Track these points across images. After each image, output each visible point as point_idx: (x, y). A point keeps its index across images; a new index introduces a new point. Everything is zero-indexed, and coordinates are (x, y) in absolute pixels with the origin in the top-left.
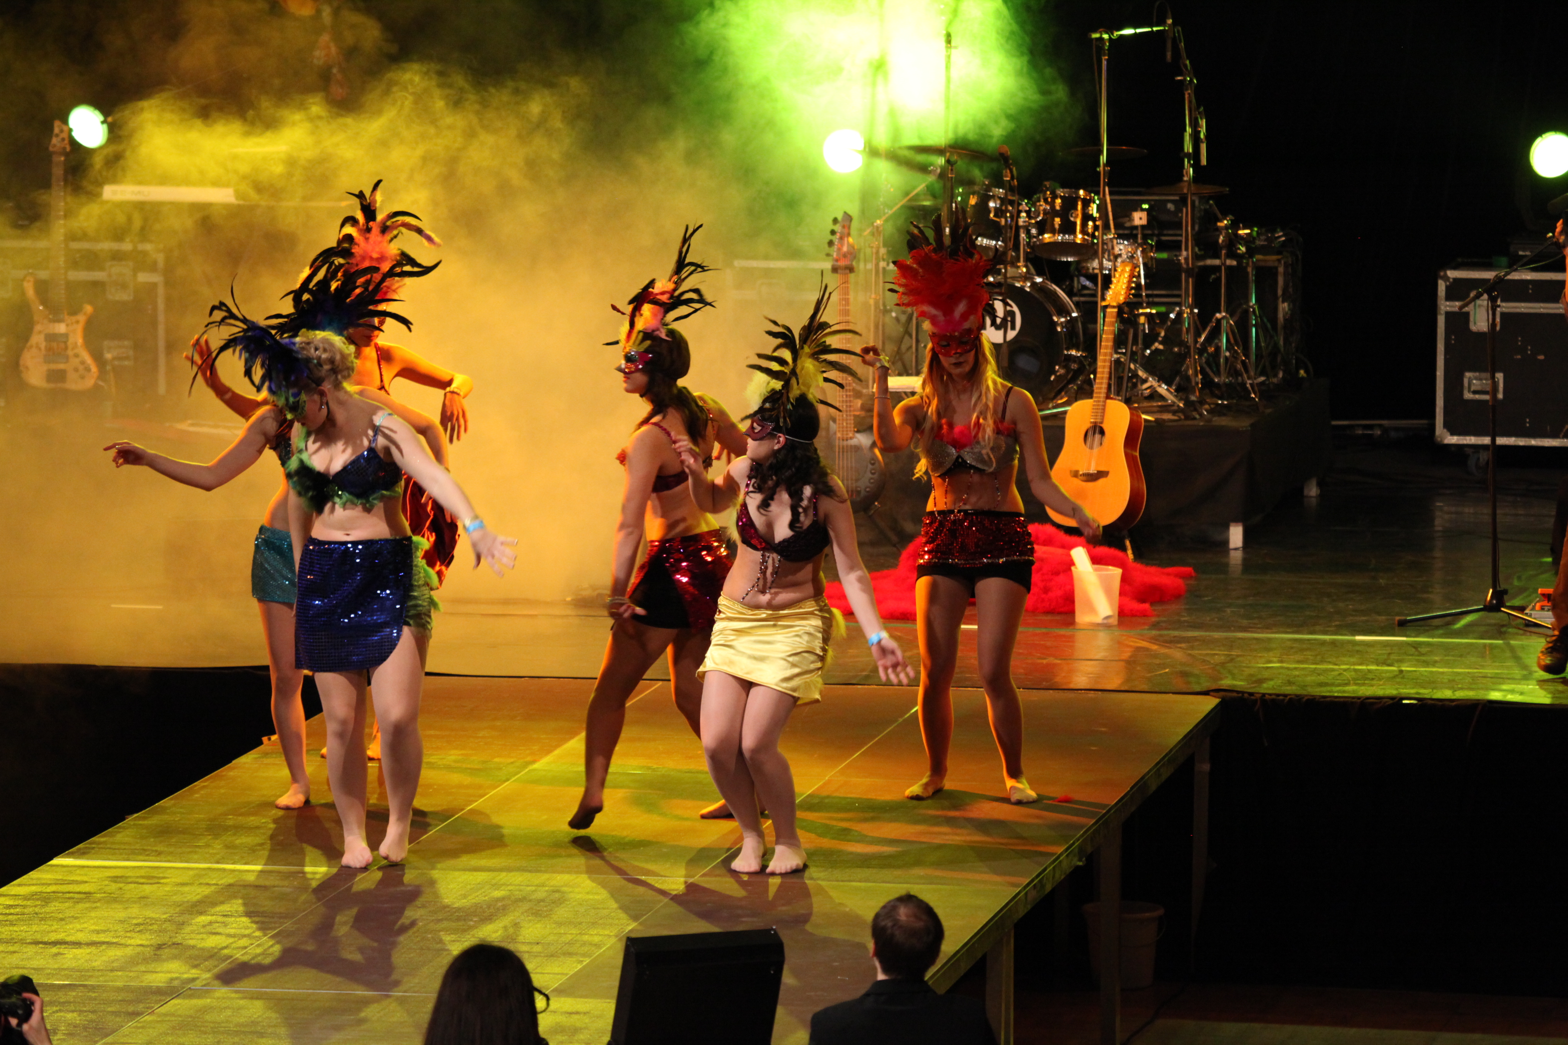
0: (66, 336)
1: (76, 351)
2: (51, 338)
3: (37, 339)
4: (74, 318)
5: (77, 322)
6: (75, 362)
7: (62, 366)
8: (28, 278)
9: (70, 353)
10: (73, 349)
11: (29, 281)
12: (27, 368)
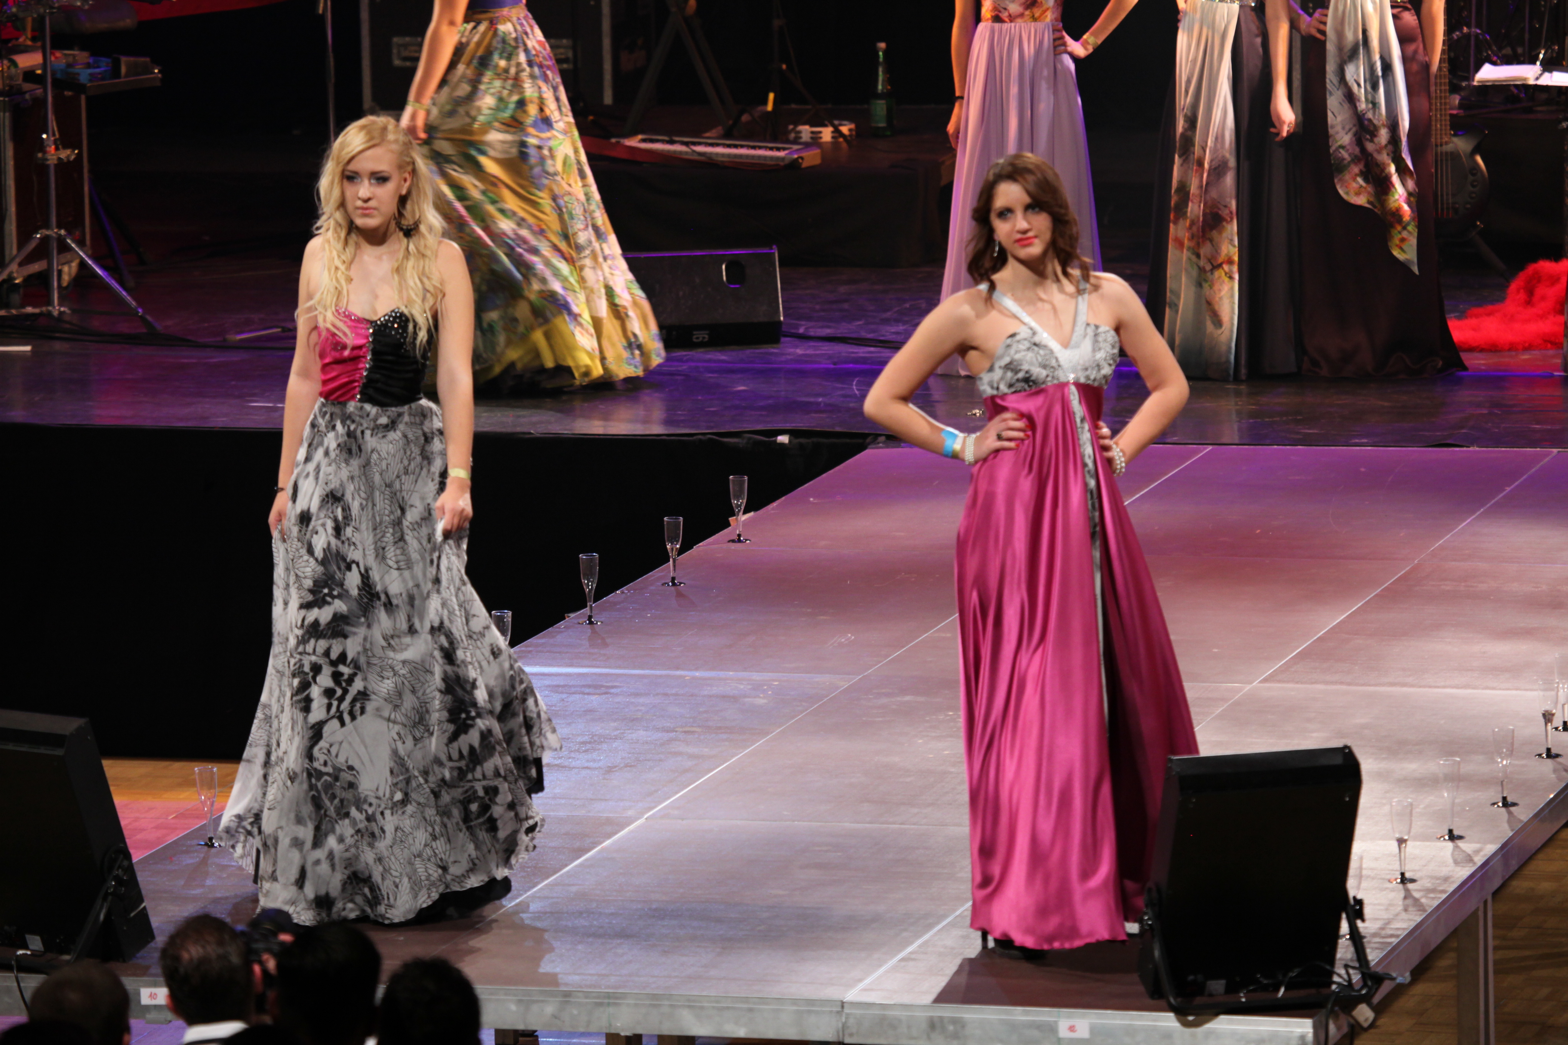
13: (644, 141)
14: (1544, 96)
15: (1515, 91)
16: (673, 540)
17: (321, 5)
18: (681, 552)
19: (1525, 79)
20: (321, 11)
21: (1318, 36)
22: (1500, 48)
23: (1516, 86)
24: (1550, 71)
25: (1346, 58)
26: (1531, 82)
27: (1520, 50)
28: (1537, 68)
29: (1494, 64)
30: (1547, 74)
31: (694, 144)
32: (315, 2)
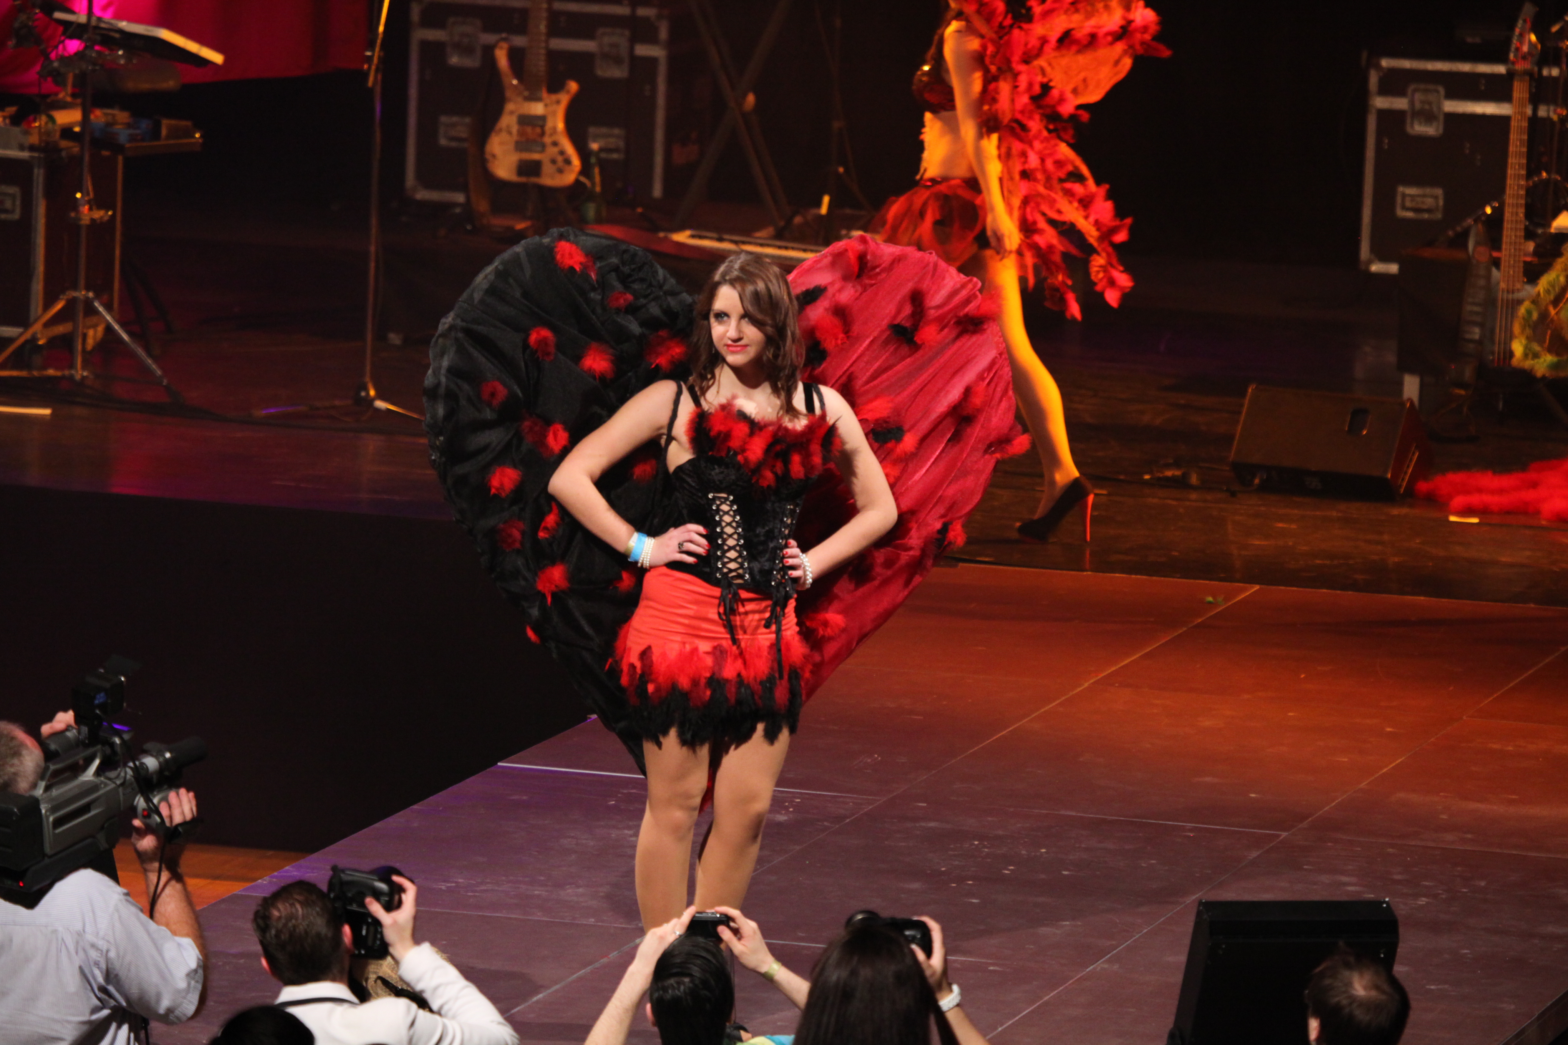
0: (543, 118)
1: (554, 138)
2: (526, 121)
3: (508, 121)
4: (554, 97)
5: (559, 102)
6: (552, 151)
7: (536, 156)
8: (500, 44)
9: (547, 140)
10: (551, 135)
11: (501, 48)
12: (494, 156)
13: (693, 236)
17: (371, 79)
20: (370, 85)
31: (744, 243)
32: (366, 75)
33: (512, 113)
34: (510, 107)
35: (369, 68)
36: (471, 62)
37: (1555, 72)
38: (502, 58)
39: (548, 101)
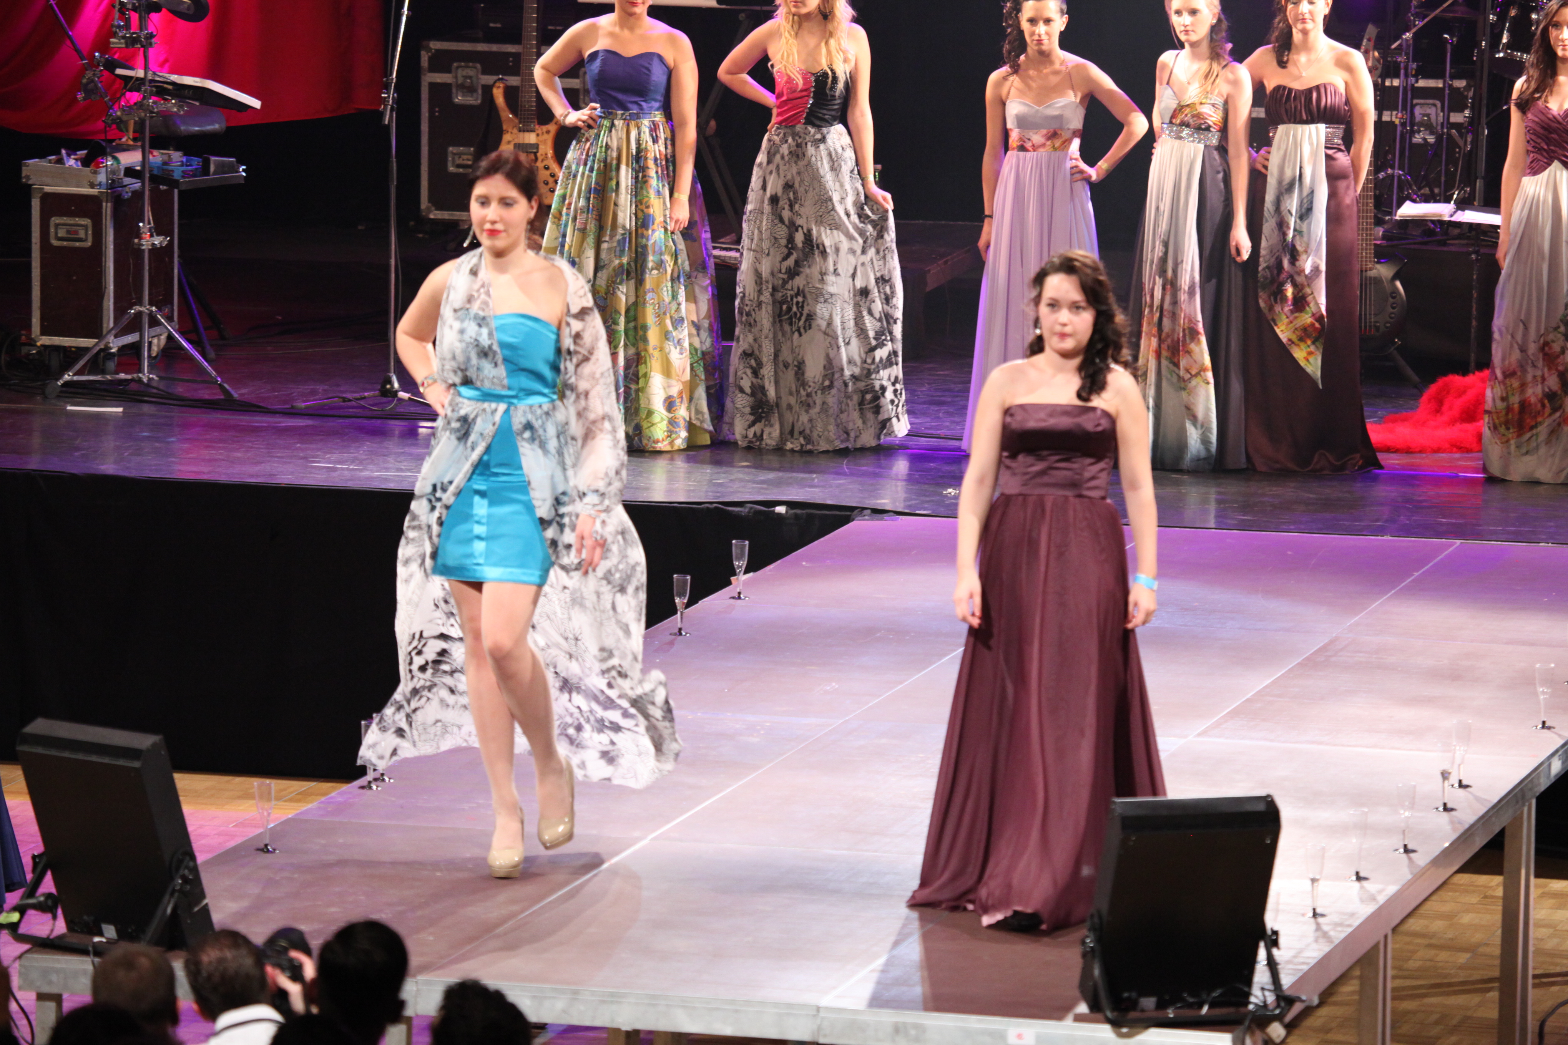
0: (536, 146)
1: (545, 163)
4: (544, 128)
5: (548, 132)
8: (497, 84)
10: (542, 161)
11: (499, 87)
14: (1456, 231)
15: (1432, 226)
16: (681, 595)
17: (387, 117)
18: (688, 605)
19: (1441, 216)
20: (386, 122)
21: (1263, 170)
22: (1420, 189)
23: (1433, 222)
24: (1463, 210)
25: (1283, 191)
26: (1447, 218)
27: (1436, 191)
28: (1451, 206)
29: (1414, 201)
30: (1459, 212)
32: (381, 115)
33: (509, 142)
34: (506, 137)
35: (385, 108)
36: (474, 100)
37: (1396, 83)
38: (499, 95)
39: (539, 132)
